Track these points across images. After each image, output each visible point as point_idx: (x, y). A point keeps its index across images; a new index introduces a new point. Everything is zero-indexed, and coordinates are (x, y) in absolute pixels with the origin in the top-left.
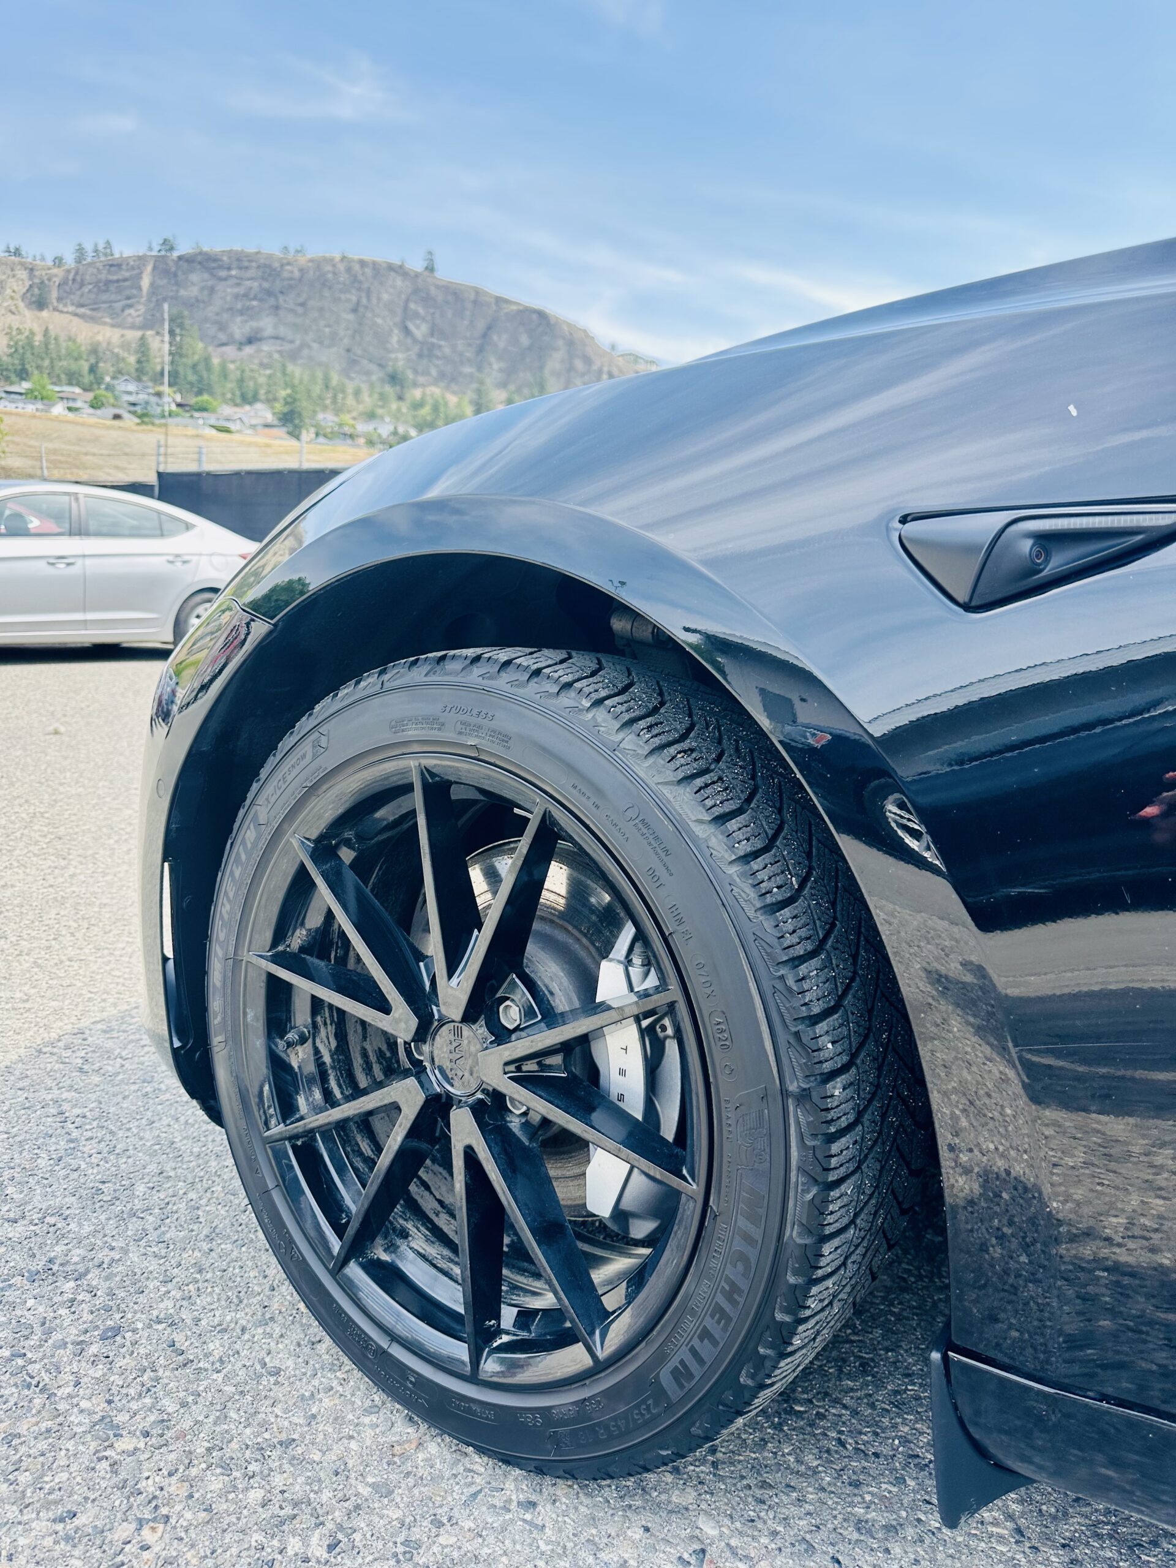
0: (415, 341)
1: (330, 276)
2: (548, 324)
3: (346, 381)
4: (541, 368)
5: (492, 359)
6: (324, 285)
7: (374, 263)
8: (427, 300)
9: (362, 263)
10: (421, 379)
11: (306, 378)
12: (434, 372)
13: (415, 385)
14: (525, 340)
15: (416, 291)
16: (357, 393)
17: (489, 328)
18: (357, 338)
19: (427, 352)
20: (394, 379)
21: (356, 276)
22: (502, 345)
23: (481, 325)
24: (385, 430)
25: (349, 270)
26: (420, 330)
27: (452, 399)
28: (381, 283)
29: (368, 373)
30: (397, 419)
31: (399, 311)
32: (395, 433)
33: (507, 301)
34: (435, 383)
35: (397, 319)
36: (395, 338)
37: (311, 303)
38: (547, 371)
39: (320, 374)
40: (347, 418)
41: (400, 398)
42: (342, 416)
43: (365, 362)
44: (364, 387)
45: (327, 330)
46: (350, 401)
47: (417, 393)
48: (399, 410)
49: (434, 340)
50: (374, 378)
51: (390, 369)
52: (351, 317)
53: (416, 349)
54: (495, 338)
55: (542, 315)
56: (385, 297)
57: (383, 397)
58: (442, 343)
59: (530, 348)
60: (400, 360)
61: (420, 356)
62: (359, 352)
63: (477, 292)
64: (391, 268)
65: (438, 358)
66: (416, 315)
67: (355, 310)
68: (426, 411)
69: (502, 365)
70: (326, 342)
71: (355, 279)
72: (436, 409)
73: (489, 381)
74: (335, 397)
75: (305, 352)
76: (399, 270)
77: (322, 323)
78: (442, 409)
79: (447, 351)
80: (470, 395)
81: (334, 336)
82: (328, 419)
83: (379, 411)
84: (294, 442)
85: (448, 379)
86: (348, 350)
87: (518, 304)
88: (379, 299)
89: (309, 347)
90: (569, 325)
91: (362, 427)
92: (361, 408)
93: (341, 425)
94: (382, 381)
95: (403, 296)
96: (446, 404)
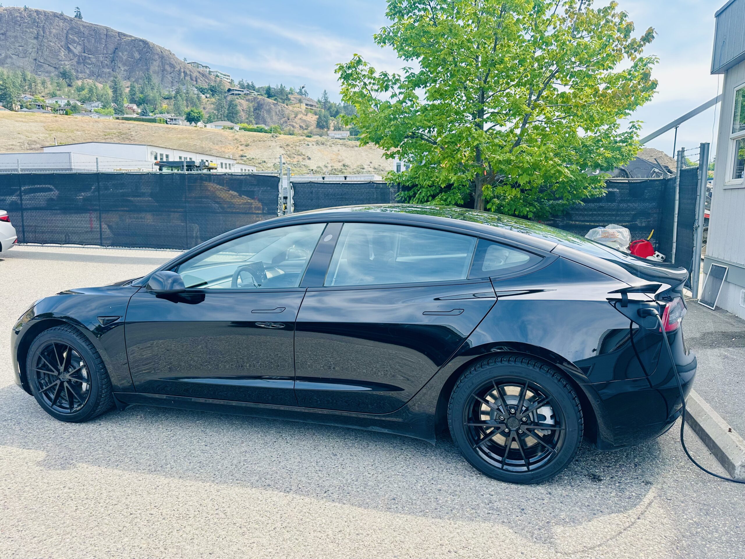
0: (74, 55)
1: (19, 19)
2: (149, 47)
3: (36, 76)
4: (148, 70)
5: (120, 65)
6: (15, 23)
7: (45, 12)
8: (79, 33)
9: (37, 12)
10: (80, 75)
11: (11, 74)
12: (88, 71)
13: (77, 78)
14: (137, 55)
15: (72, 28)
16: (43, 83)
17: (116, 49)
18: (40, 53)
19: (82, 61)
20: (64, 75)
21: (34, 19)
22: (125, 58)
23: (111, 47)
24: (63, 103)
25: (30, 16)
26: (77, 50)
27: (100, 86)
28: (51, 23)
29: (48, 72)
30: (69, 97)
31: (63, 39)
32: (68, 104)
33: (125, 35)
34: (89, 76)
35: (63, 43)
36: (63, 53)
37: (9, 34)
38: (151, 71)
39: (19, 73)
40: (39, 97)
41: (69, 85)
42: (36, 96)
43: (46, 66)
44: (47, 79)
45: (20, 48)
46: (40, 87)
47: (79, 83)
48: (69, 91)
49: (86, 55)
50: (52, 74)
51: (62, 70)
52: (35, 41)
53: (76, 59)
54: (120, 54)
55: (145, 43)
56: (54, 31)
57: (58, 84)
58: (90, 56)
59: (140, 59)
60: (67, 66)
61: (78, 63)
62: (42, 61)
63: (107, 29)
64: (55, 15)
65: (89, 64)
66: (74, 42)
67: (36, 38)
68: (85, 92)
69: (126, 68)
70: (21, 55)
71: (34, 21)
72: (91, 91)
73: (119, 77)
74: (30, 85)
75: (9, 60)
76: (61, 17)
77: (17, 45)
78: (94, 91)
79: (94, 60)
80: (110, 83)
81: (25, 52)
82: (27, 97)
83: (58, 93)
84: (7, 112)
85: (97, 75)
86: (35, 60)
87: (130, 36)
88: (50, 33)
89: (11, 57)
90: (160, 47)
91: (49, 101)
92: (47, 91)
93: (35, 101)
94: (58, 76)
95: (65, 31)
96: (96, 88)
